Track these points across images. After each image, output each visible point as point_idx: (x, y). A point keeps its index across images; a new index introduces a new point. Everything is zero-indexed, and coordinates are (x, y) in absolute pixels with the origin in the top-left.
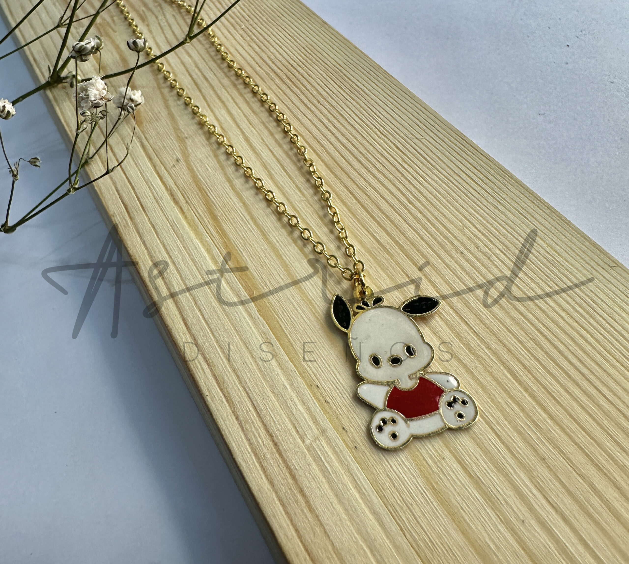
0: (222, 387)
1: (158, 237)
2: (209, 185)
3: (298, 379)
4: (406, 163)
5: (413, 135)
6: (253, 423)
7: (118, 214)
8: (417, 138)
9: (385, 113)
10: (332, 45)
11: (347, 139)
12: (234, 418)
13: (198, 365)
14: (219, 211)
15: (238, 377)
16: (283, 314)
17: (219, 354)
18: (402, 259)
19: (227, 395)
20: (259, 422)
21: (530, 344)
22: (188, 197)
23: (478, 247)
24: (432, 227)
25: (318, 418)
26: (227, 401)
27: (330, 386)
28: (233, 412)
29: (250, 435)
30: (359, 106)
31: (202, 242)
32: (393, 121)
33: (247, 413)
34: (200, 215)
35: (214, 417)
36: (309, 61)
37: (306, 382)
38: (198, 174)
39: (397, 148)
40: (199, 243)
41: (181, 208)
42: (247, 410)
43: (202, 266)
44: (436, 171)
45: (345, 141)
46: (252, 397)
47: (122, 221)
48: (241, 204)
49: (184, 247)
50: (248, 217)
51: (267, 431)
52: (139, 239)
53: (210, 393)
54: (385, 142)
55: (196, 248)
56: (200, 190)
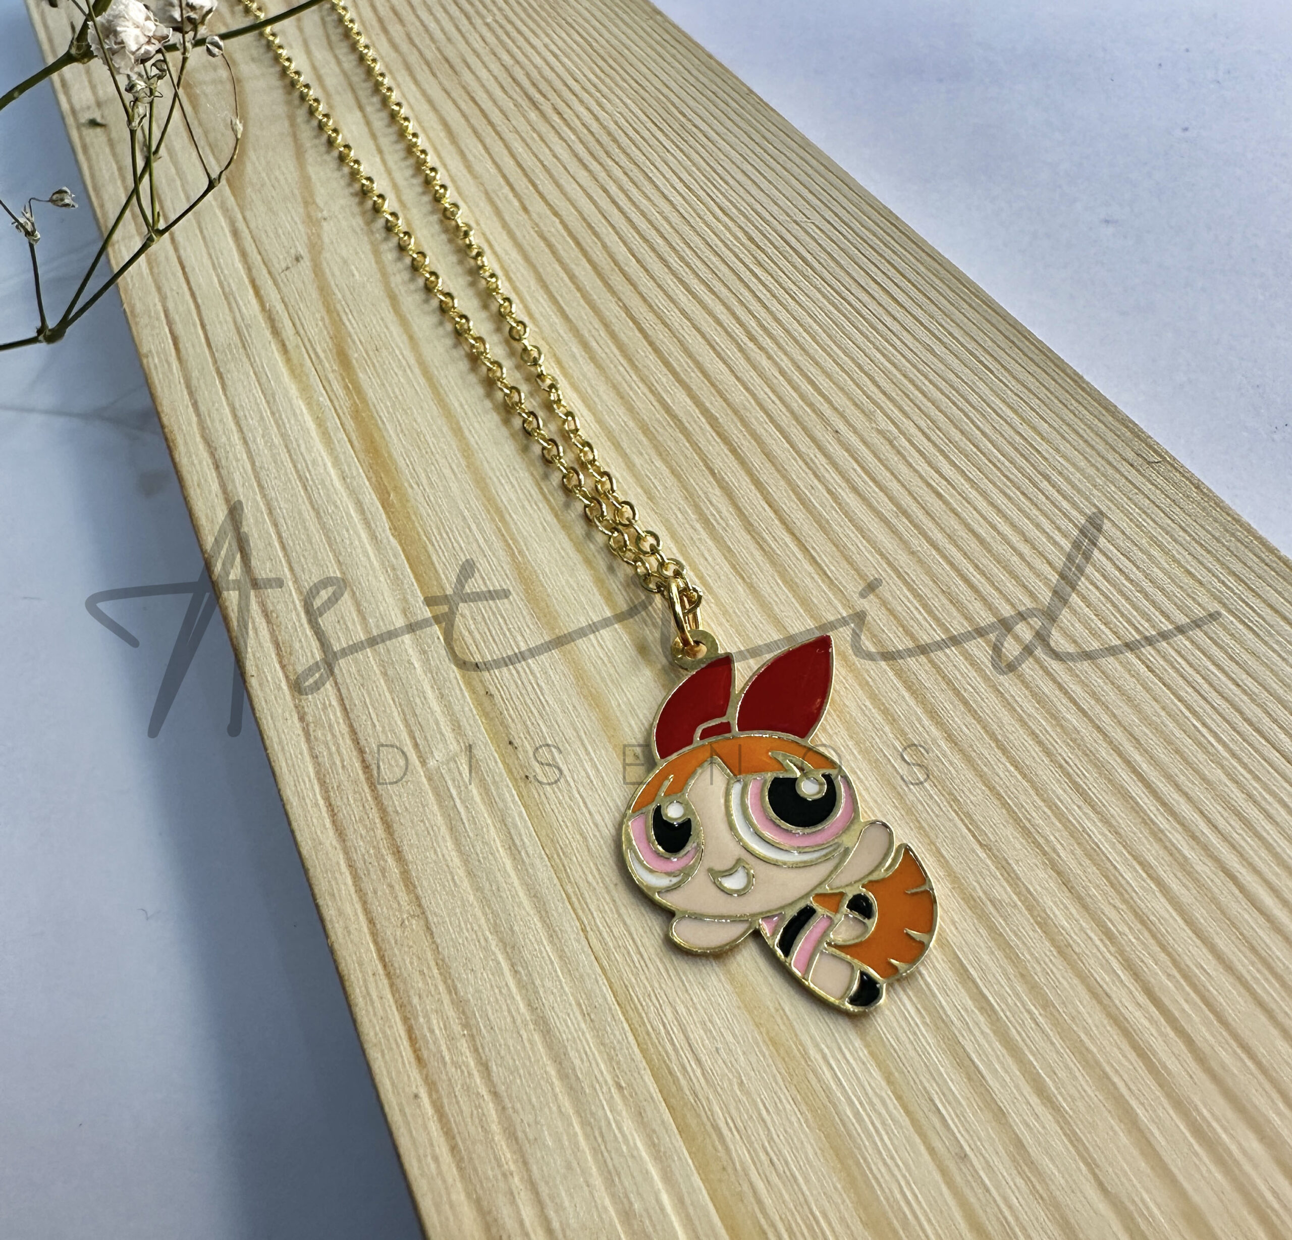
0: (285, 661)
1: (225, 395)
2: (350, 303)
3: (442, 651)
5: (788, 215)
6: (331, 728)
7: (158, 353)
8: (795, 222)
12: (296, 718)
14: (357, 349)
16: (441, 534)
17: (293, 602)
18: (708, 441)
20: (342, 726)
22: (301, 324)
23: (872, 422)
24: (785, 384)
25: (464, 722)
28: (296, 707)
29: (321, 749)
31: (309, 405)
33: (325, 709)
34: (317, 356)
35: (258, 716)
38: (332, 283)
40: (303, 407)
41: (284, 345)
42: (324, 704)
43: (299, 446)
47: (162, 366)
48: (405, 337)
49: (273, 414)
50: (412, 361)
51: (356, 742)
52: (187, 397)
53: (259, 673)
55: (295, 414)
56: (329, 311)
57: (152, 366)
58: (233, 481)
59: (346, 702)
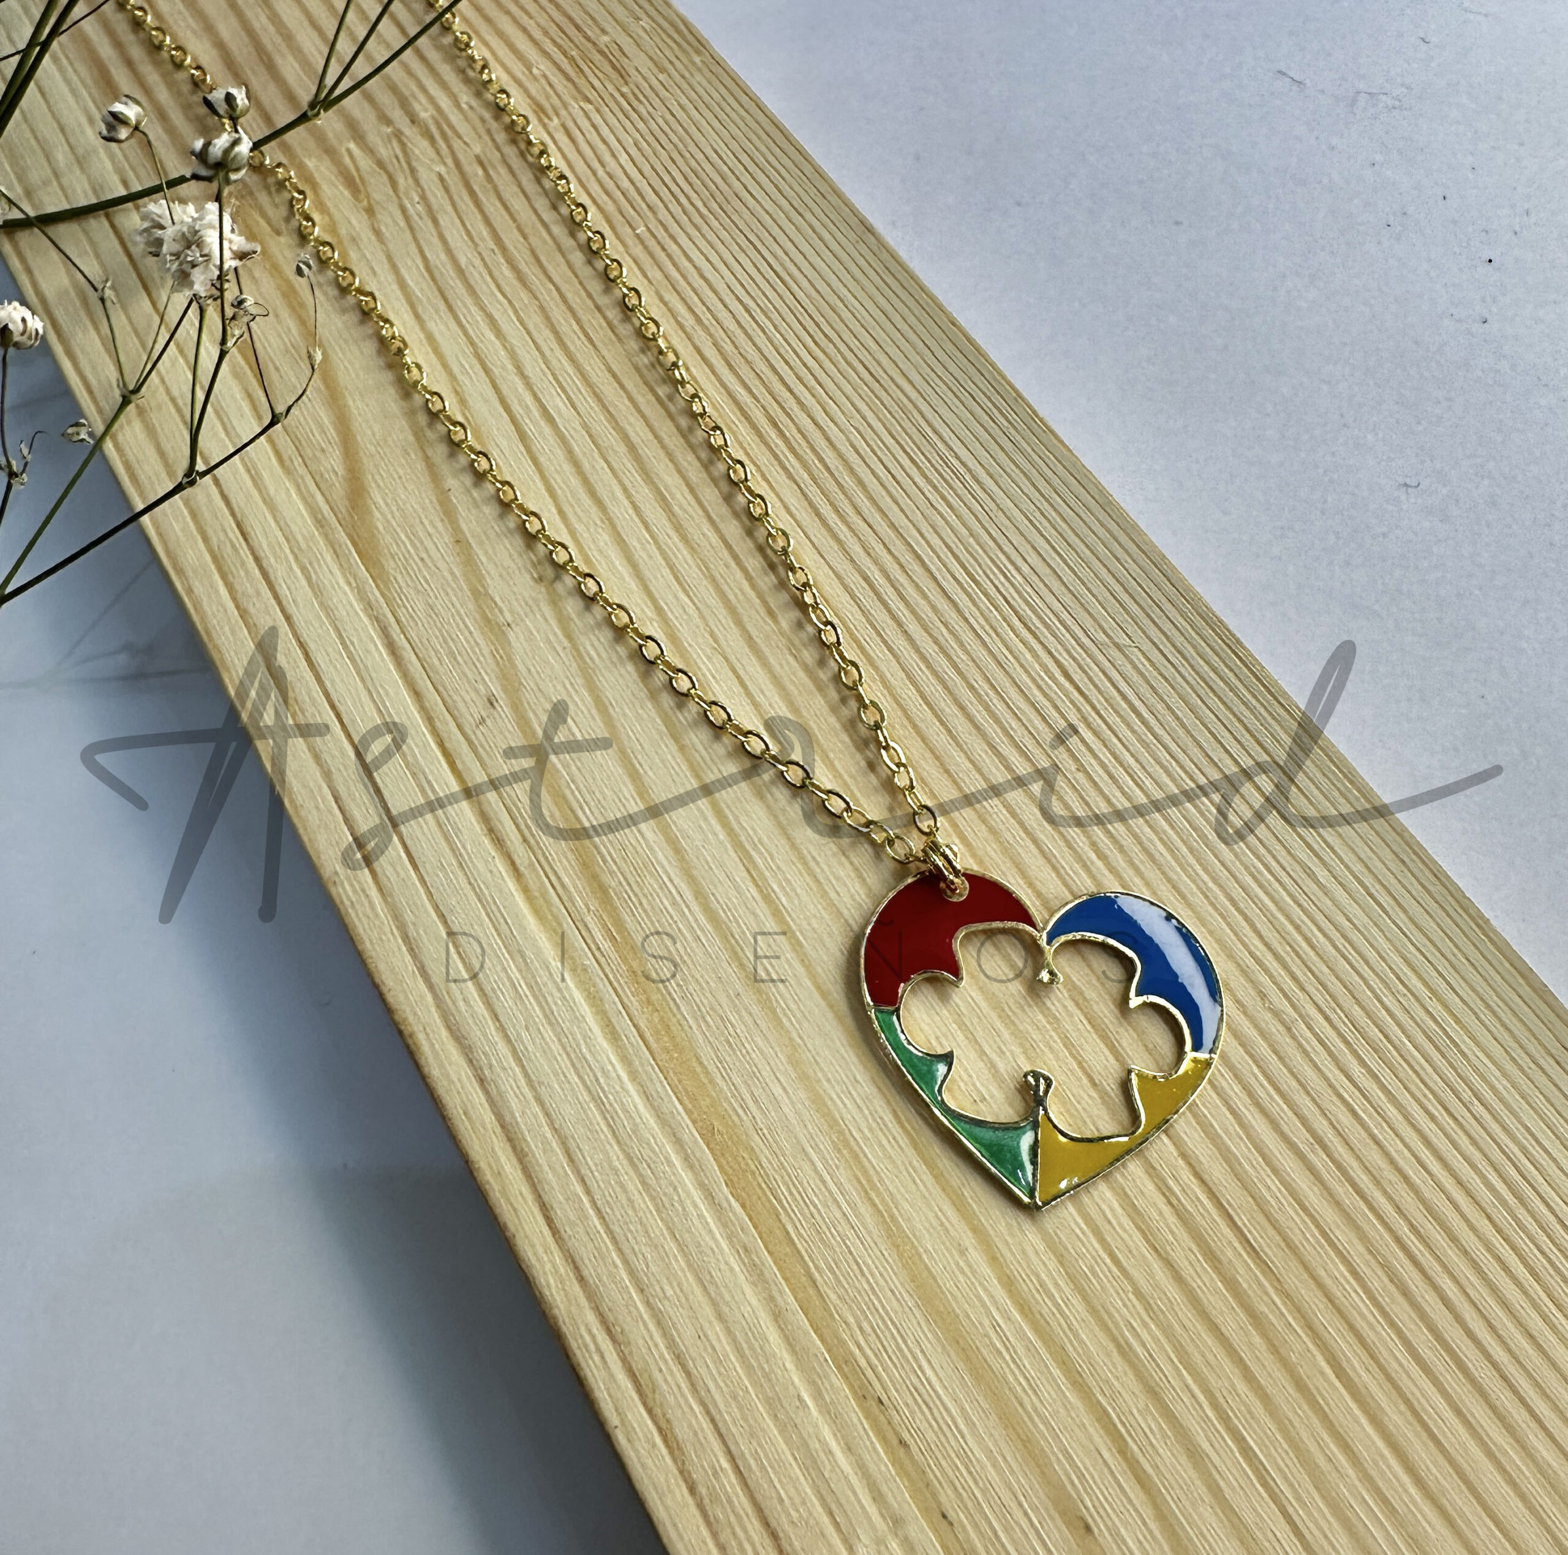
0: (651, 1403)
1: (458, 951)
3: (834, 1381)
5: (1108, 636)
6: (730, 1502)
7: (349, 878)
8: (1117, 646)
9: (1033, 559)
10: (888, 308)
11: (936, 641)
12: (684, 1490)
13: (588, 1338)
14: (612, 873)
15: (688, 1374)
16: (791, 1193)
17: (636, 1308)
18: (1078, 1030)
19: (664, 1426)
20: (744, 1501)
21: (1378, 1281)
22: (527, 827)
23: (1263, 996)
25: (884, 1489)
26: (665, 1441)
27: (910, 1401)
28: (681, 1472)
29: (725, 1536)
30: (964, 531)
31: (572, 970)
32: (1055, 585)
33: (715, 1474)
34: (565, 888)
36: (827, 364)
37: (851, 1387)
39: (1067, 675)
41: (513, 864)
42: (713, 1468)
43: (578, 1045)
44: (1164, 756)
45: (930, 648)
46: (723, 1431)
47: (360, 899)
48: (670, 853)
50: (689, 895)
51: (766, 1524)
52: (408, 958)
53: (622, 1420)
54: (1036, 656)
55: (560, 990)
57: (347, 903)
58: (509, 1108)
59: (740, 1464)
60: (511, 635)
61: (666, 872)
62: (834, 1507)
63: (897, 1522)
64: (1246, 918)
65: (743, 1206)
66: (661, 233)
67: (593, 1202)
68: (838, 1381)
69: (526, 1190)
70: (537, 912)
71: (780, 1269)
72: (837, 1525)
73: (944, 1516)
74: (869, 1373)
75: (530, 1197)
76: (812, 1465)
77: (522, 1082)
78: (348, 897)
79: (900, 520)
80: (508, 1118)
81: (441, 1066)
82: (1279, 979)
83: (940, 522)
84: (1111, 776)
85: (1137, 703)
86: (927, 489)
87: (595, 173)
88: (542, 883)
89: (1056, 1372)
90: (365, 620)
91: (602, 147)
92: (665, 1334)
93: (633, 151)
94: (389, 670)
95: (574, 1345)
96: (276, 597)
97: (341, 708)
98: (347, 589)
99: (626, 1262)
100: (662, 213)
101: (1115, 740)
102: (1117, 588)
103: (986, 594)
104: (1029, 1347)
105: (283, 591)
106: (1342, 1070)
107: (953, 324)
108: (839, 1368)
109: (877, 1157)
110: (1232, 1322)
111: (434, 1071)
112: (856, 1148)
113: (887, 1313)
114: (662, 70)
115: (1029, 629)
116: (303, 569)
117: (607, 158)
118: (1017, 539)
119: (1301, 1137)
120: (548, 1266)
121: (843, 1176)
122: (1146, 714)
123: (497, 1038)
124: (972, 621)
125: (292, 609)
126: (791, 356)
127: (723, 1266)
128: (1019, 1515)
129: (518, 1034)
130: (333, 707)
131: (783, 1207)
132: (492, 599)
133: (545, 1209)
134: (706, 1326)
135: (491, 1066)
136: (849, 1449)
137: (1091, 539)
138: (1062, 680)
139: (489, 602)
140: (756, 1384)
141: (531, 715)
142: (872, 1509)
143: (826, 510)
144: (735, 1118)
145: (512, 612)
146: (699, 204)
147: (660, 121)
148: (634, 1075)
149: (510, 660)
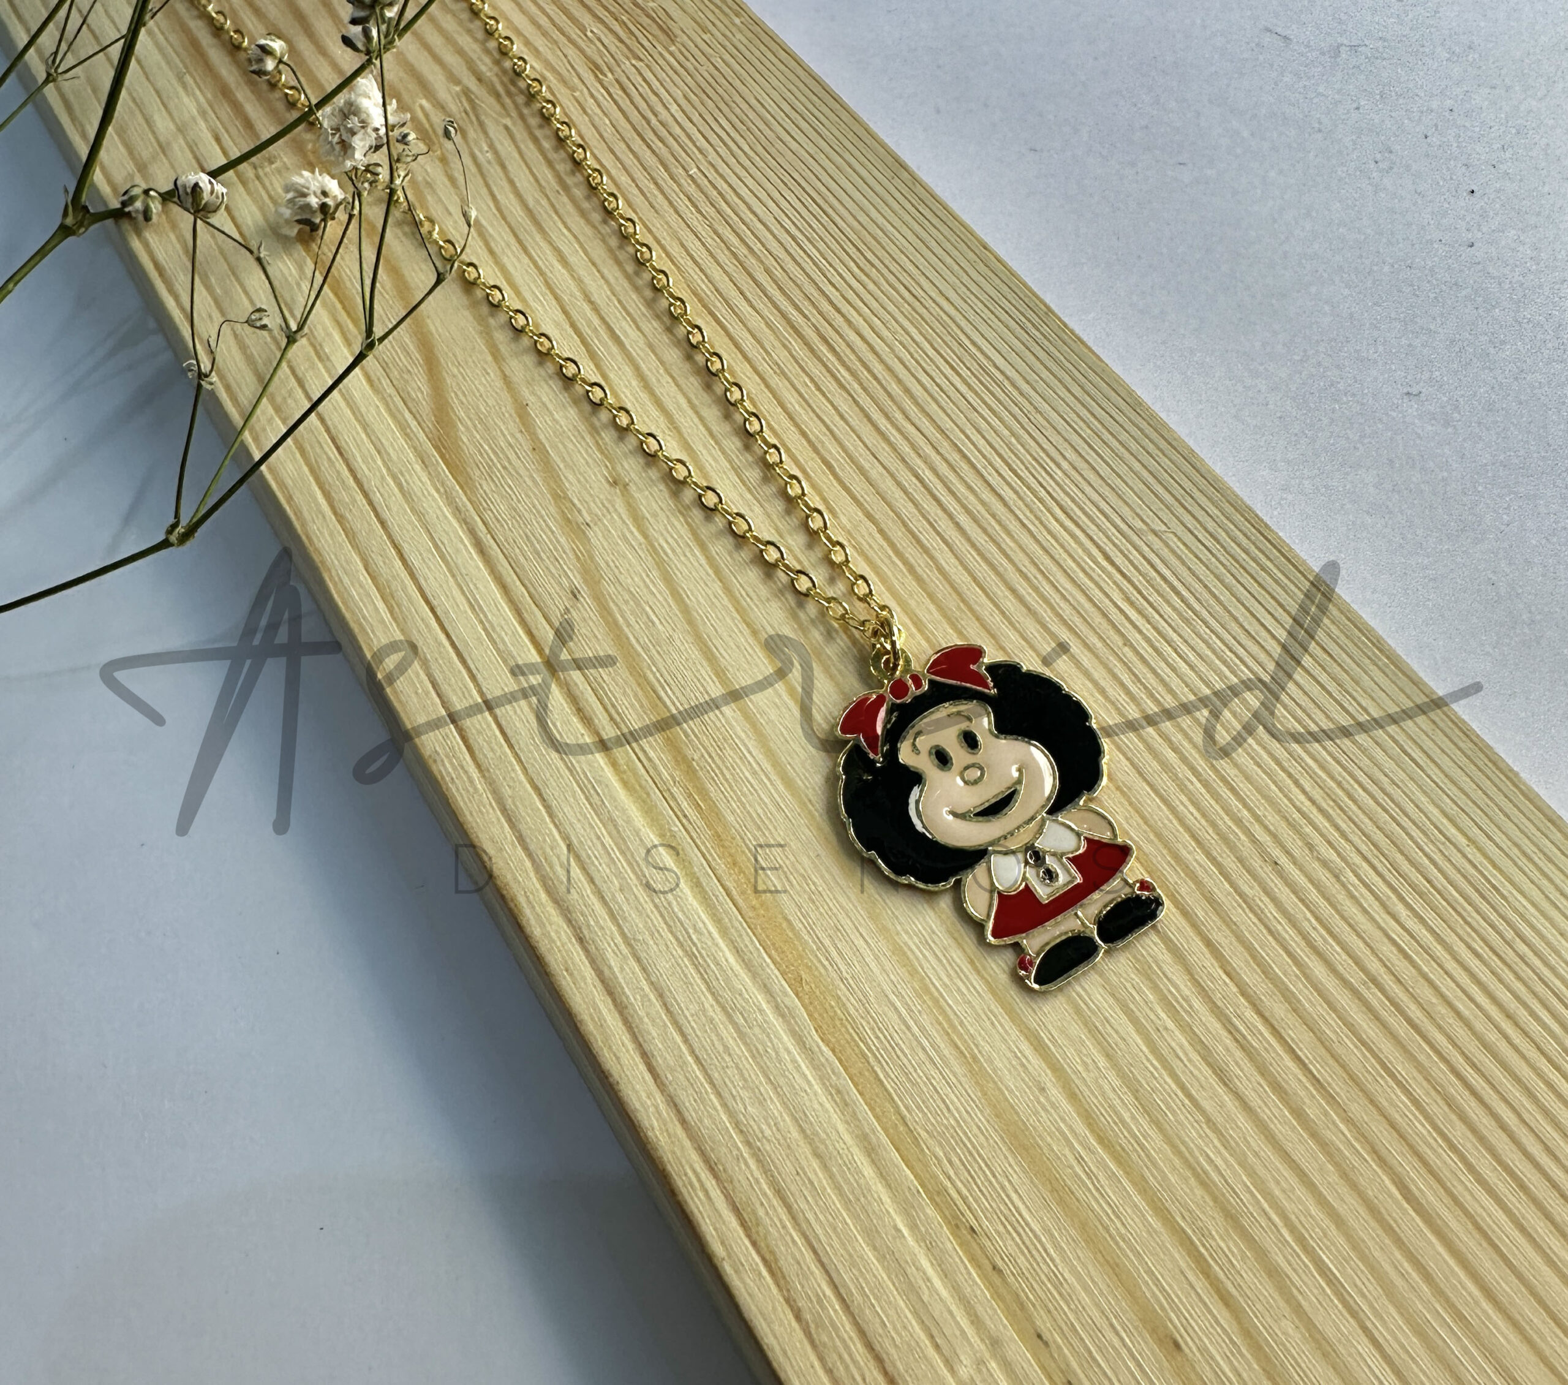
0: (755, 1236)
1: (554, 823)
2: (662, 669)
3: (928, 1211)
4: (1132, 604)
5: (1144, 522)
6: (835, 1327)
7: (447, 756)
8: (1154, 531)
9: (1071, 455)
10: (924, 235)
11: (985, 531)
12: (791, 1316)
13: (693, 1177)
15: (789, 1208)
17: (737, 1147)
19: (768, 1256)
20: (848, 1327)
21: (1438, 1108)
22: (613, 706)
23: (1311, 847)
24: (1203, 791)
25: (981, 1311)
26: (771, 1271)
27: (1001, 1229)
28: (787, 1301)
29: (832, 1358)
30: (1006, 432)
32: (1091, 476)
33: (820, 1301)
34: (650, 759)
35: (746, 1315)
36: (871, 286)
37: (944, 1217)
38: (630, 636)
39: (1108, 558)
40: (656, 841)
42: (818, 1295)
44: (1203, 630)
45: (981, 539)
46: (824, 1260)
47: (459, 777)
50: (767, 765)
51: (869, 1346)
52: (507, 828)
53: (729, 1253)
54: (1079, 542)
56: (639, 683)
57: (447, 778)
58: (608, 963)
59: (842, 1291)
60: (590, 534)
61: (745, 745)
62: (935, 1332)
63: (995, 1344)
64: (1290, 775)
65: (833, 1051)
66: (712, 174)
67: (692, 1052)
68: (931, 1211)
69: (626, 1038)
70: (625, 784)
71: (872, 1109)
72: (937, 1347)
73: (1039, 1336)
74: (960, 1202)
75: (630, 1046)
76: (911, 1291)
77: (619, 939)
78: (449, 773)
79: (948, 425)
80: (606, 972)
81: (542, 925)
82: (1324, 831)
83: (983, 425)
84: (1156, 650)
85: (1176, 583)
86: (970, 395)
87: (648, 123)
88: (630, 758)
89: (1137, 1199)
90: (456, 525)
91: (653, 98)
92: (766, 1171)
93: (683, 102)
94: (478, 567)
95: (679, 1183)
96: (371, 503)
97: (435, 603)
98: (436, 495)
99: (725, 1105)
100: (712, 155)
101: (1157, 616)
102: (1151, 480)
103: (1029, 488)
104: (1112, 1176)
105: (377, 498)
106: (1389, 913)
107: (985, 248)
108: (931, 1199)
109: (956, 1002)
110: (1303, 1149)
111: (535, 931)
112: (936, 994)
113: (974, 1147)
114: (705, 30)
115: (1071, 519)
116: (395, 478)
117: (659, 108)
118: (1055, 438)
119: (1355, 977)
120: (652, 1109)
121: (925, 1020)
122: (1185, 593)
123: (594, 900)
124: (1018, 512)
125: (386, 515)
126: (836, 280)
127: (816, 1106)
128: (1110, 1334)
129: (613, 895)
130: (427, 602)
131: (870, 1049)
132: (572, 502)
133: (646, 1057)
134: (804, 1163)
135: (589, 926)
136: (945, 1275)
137: (1124, 436)
138: (1105, 563)
139: (568, 505)
140: (855, 1217)
141: (611, 604)
142: (970, 1331)
143: (876, 416)
144: (822, 971)
145: (590, 512)
146: (746, 148)
147: (706, 75)
148: (724, 932)
149: (592, 558)
